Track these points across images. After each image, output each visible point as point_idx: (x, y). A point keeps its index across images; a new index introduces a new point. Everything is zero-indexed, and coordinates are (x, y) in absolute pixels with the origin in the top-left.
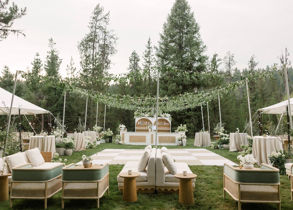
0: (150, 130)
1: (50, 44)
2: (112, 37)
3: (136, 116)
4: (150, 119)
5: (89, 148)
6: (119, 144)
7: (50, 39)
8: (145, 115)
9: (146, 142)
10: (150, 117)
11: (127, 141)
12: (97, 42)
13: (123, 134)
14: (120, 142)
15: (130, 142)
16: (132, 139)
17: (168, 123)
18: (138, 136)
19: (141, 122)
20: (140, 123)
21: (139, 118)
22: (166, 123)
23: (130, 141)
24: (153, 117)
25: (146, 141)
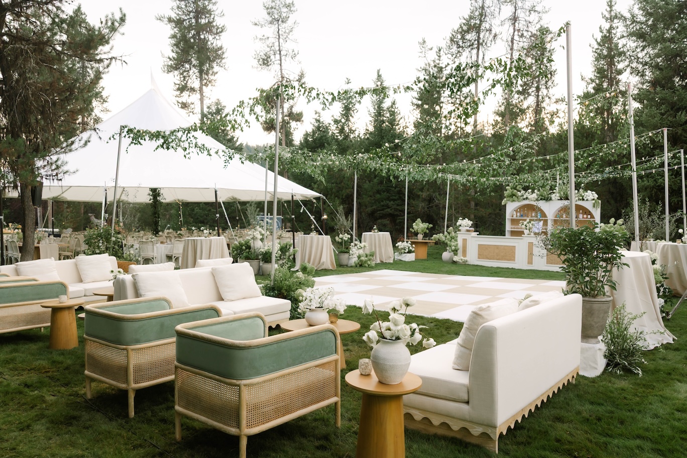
0: (526, 232)
1: (421, 51)
2: (532, 10)
3: (508, 199)
4: (542, 205)
5: (358, 266)
6: (454, 262)
7: (421, 41)
8: (530, 197)
9: (514, 260)
10: (541, 199)
11: (472, 257)
12: (487, 30)
13: (465, 240)
14: (456, 259)
15: (479, 258)
16: (483, 251)
17: (589, 216)
18: (497, 247)
19: (520, 212)
20: (518, 214)
21: (514, 203)
22: (585, 216)
23: (481, 256)
24: (551, 201)
25: (514, 257)
